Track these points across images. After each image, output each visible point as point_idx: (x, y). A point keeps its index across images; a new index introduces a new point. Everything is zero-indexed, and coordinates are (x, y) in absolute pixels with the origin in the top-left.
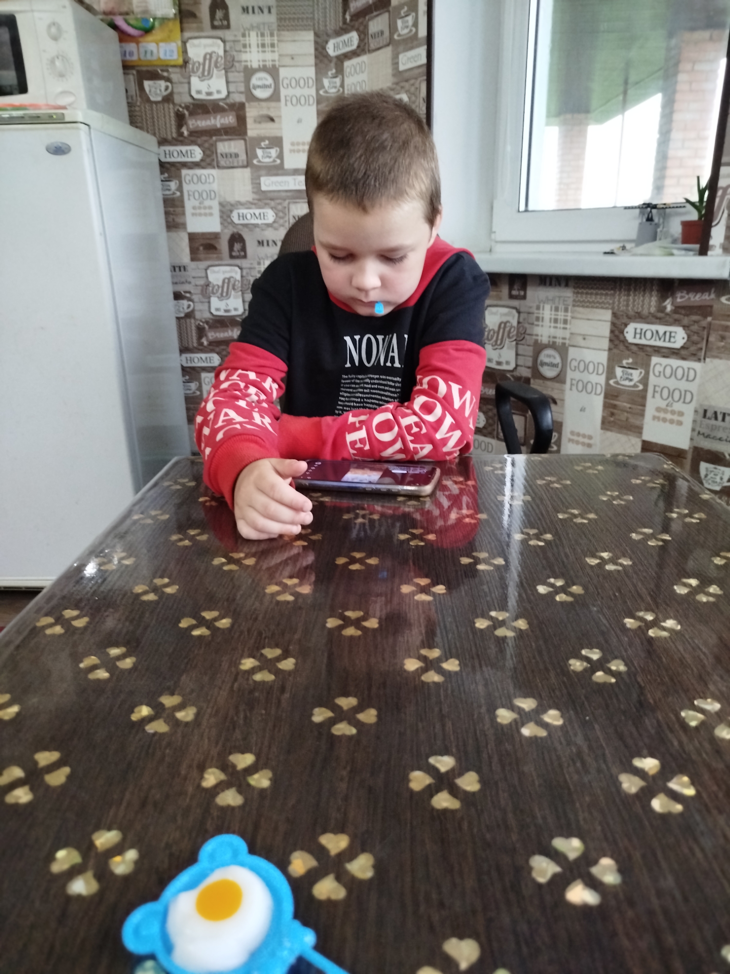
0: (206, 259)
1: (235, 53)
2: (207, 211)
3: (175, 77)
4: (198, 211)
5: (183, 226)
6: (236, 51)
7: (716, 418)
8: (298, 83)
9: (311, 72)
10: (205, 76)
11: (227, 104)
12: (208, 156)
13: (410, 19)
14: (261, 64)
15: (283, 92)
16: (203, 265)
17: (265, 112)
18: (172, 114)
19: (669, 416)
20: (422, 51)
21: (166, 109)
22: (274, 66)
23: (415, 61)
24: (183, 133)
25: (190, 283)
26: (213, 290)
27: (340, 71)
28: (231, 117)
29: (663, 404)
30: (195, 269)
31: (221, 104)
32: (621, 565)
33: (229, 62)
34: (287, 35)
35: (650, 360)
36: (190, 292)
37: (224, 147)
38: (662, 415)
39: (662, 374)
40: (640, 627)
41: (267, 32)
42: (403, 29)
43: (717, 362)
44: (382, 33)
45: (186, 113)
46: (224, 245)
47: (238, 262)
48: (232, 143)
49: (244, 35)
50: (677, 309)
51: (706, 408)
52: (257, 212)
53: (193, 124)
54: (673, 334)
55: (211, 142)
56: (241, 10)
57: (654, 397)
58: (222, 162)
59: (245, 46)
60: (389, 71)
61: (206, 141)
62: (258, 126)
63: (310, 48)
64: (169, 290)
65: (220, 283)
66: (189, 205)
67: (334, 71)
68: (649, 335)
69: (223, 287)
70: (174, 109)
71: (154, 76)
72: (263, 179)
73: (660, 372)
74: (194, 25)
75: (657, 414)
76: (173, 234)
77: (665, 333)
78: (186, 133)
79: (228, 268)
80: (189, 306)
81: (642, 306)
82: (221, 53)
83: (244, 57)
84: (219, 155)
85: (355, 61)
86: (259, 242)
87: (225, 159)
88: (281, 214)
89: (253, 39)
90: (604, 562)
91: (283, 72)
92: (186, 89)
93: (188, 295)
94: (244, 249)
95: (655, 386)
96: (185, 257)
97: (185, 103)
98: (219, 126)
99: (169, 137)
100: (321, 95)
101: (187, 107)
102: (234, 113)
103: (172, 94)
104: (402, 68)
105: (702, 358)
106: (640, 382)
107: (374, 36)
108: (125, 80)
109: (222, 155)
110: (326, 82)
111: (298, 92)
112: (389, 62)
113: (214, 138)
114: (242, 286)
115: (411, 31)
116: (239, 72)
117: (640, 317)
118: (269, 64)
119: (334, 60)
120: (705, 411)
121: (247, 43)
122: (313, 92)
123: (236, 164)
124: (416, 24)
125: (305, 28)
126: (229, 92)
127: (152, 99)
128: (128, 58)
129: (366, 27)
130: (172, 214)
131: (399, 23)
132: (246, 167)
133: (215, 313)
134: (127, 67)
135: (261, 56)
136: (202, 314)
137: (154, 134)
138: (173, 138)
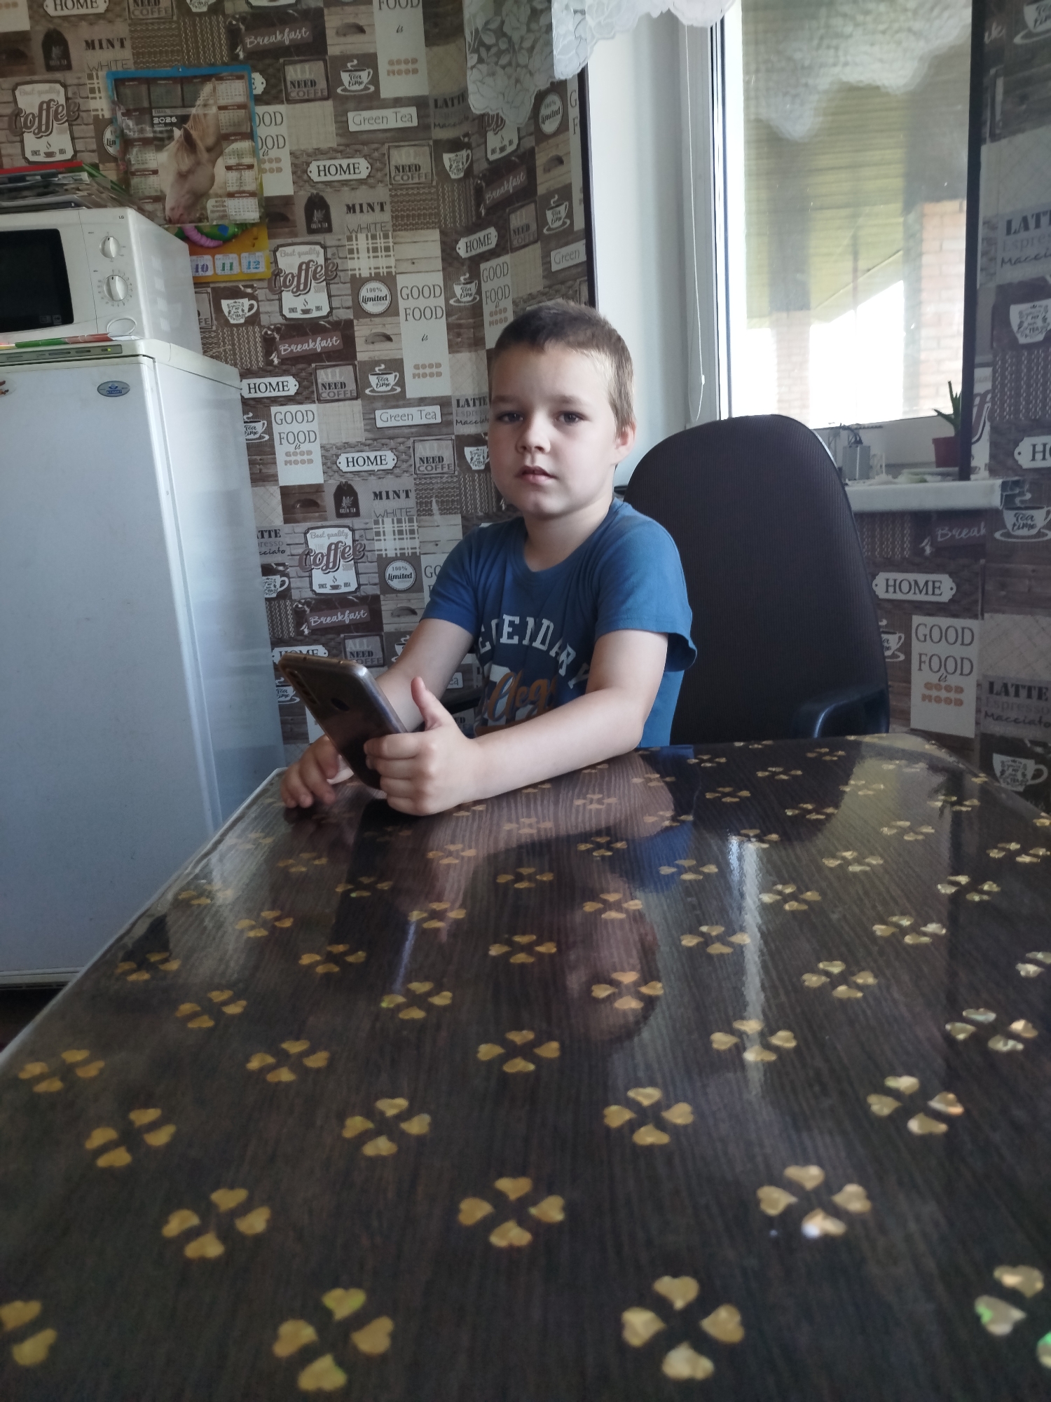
0: (305, 520)
1: (339, 261)
2: (306, 457)
3: (261, 294)
4: (293, 458)
5: (273, 478)
6: (340, 258)
7: (1007, 693)
8: (421, 292)
9: (438, 278)
10: (301, 290)
11: (329, 322)
12: (306, 388)
13: (562, 210)
14: (373, 271)
15: (402, 304)
16: (301, 527)
17: (380, 330)
18: (258, 339)
19: (943, 694)
20: (581, 246)
21: (251, 333)
22: (389, 273)
23: (572, 259)
24: (273, 361)
25: (283, 552)
26: (315, 559)
27: (475, 275)
28: (335, 339)
29: (934, 679)
30: (291, 534)
31: (322, 323)
32: (869, 865)
33: (332, 272)
34: (406, 235)
35: (911, 620)
36: (283, 565)
37: (326, 376)
38: (934, 693)
39: (928, 637)
40: (893, 934)
41: (379, 233)
42: (554, 221)
43: (1000, 617)
44: (528, 227)
45: (277, 336)
46: (329, 501)
47: (347, 521)
48: (337, 370)
49: (350, 239)
50: (939, 550)
51: (991, 680)
52: (372, 455)
53: (285, 350)
54: (937, 585)
55: (310, 370)
56: (345, 209)
57: (920, 669)
58: (325, 395)
59: (351, 251)
60: (540, 271)
61: (303, 369)
62: (371, 347)
63: (436, 250)
64: (256, 562)
65: (325, 551)
66: (281, 451)
67: (468, 275)
68: (905, 587)
69: (328, 555)
70: (260, 332)
71: (235, 294)
72: (378, 413)
73: (925, 636)
74: (287, 230)
75: (928, 692)
76: (260, 490)
77: (927, 583)
78: (276, 361)
79: (335, 530)
80: (283, 583)
81: (893, 550)
82: (321, 261)
83: (351, 264)
84: (320, 386)
85: (494, 263)
86: (375, 494)
87: (328, 391)
88: (404, 456)
89: (362, 242)
90: (847, 862)
91: (401, 281)
92: (277, 309)
93: (281, 568)
94: (355, 503)
95: (920, 655)
96: (277, 520)
97: (275, 325)
98: (319, 350)
99: (255, 367)
100: (452, 305)
101: (278, 330)
102: (339, 333)
103: (258, 313)
104: (555, 268)
105: (979, 612)
106: (899, 650)
107: (517, 231)
108: (197, 301)
109: (323, 385)
110: (458, 290)
111: (422, 303)
112: (539, 262)
113: (313, 365)
114: (354, 553)
115: (564, 223)
116: (345, 283)
117: (891, 565)
118: (383, 271)
119: (467, 263)
120: (992, 684)
121: (355, 247)
122: (441, 302)
123: (342, 396)
124: (570, 215)
125: (427, 226)
126: (331, 308)
127: (232, 321)
128: (201, 273)
129: (507, 221)
130: (259, 464)
131: (549, 215)
132: (356, 398)
133: (319, 591)
134: (199, 284)
135: (373, 263)
136: (301, 592)
137: (235, 365)
138: (259, 368)
